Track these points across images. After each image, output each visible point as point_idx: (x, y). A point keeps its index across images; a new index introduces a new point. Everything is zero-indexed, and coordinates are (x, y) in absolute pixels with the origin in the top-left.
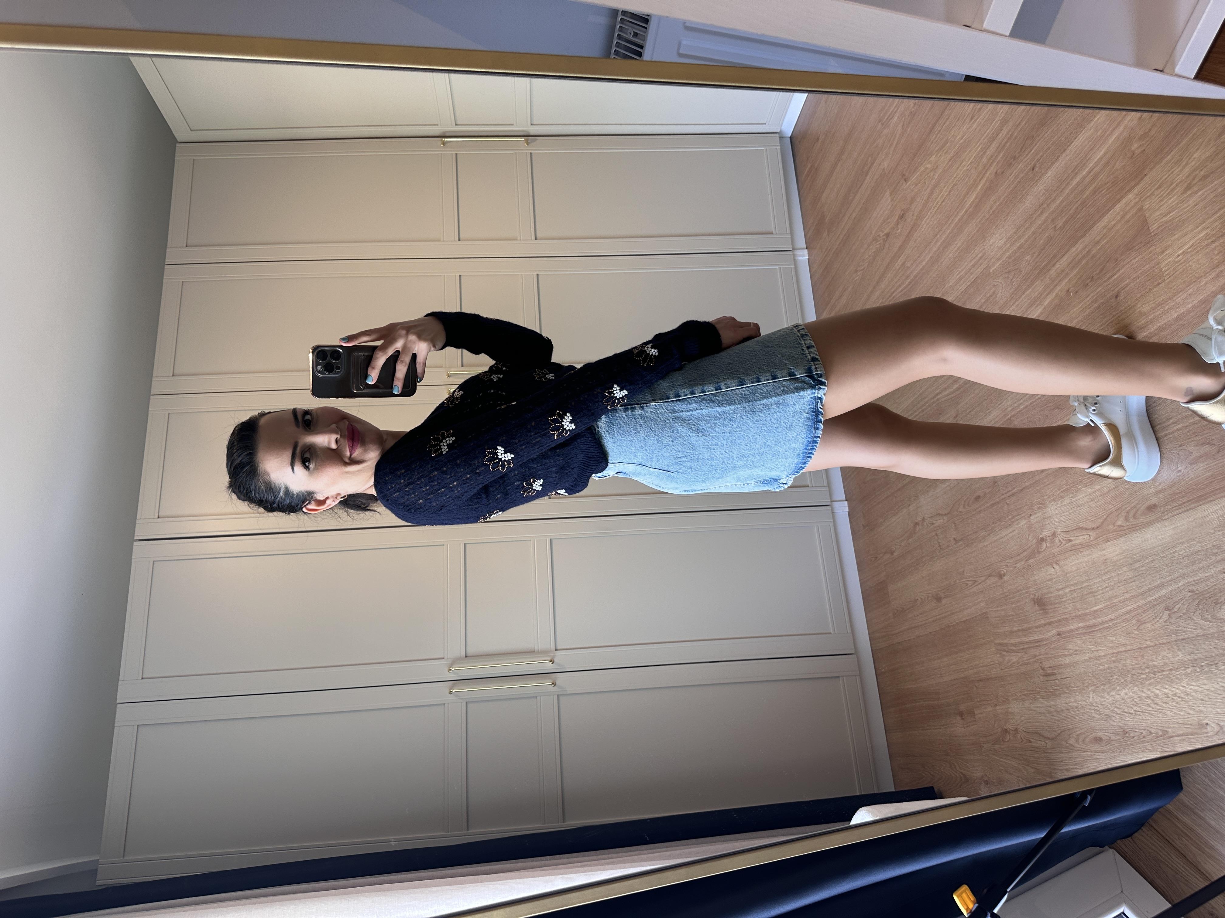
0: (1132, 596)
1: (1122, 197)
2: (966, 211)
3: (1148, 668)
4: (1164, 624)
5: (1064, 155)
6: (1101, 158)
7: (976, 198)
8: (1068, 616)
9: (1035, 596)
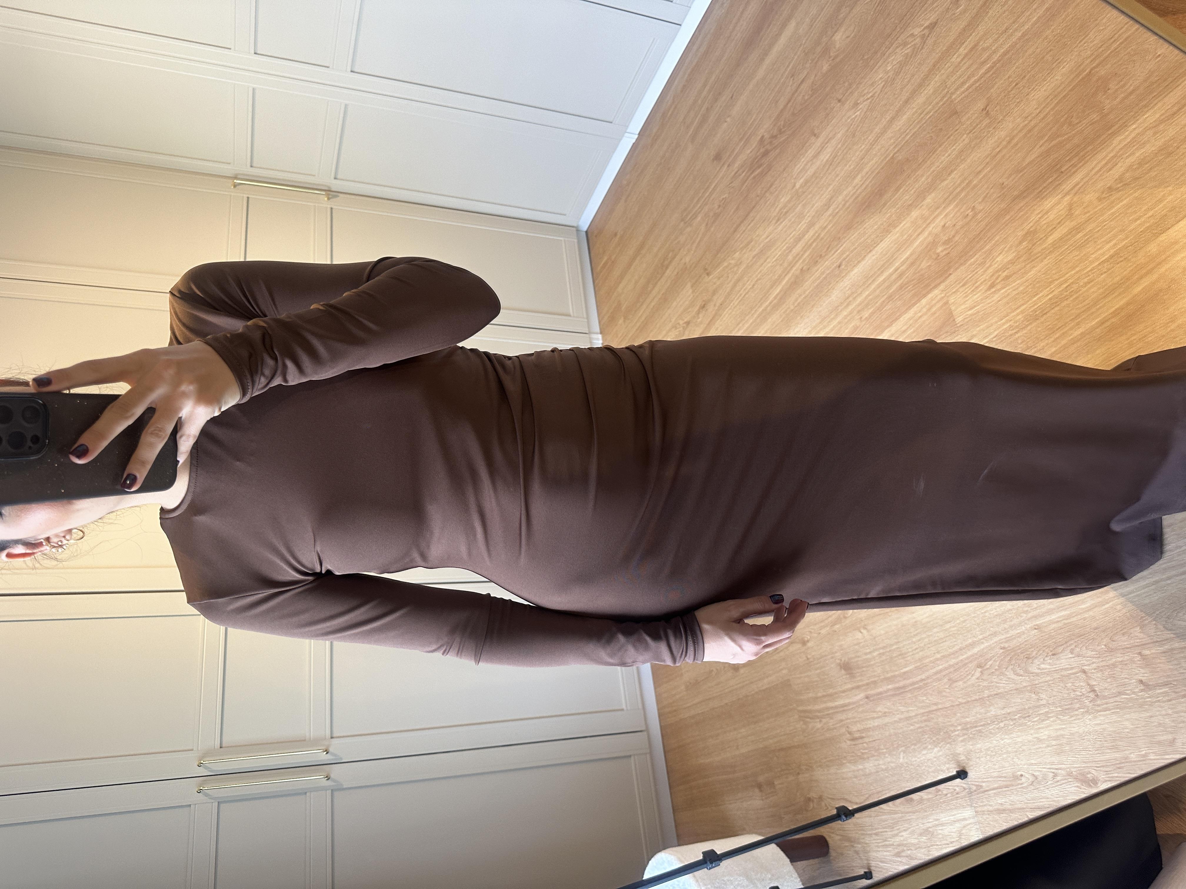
0: (942, 656)
1: (928, 293)
2: (770, 303)
3: (960, 725)
4: (977, 681)
5: (870, 255)
6: (907, 258)
7: (780, 291)
8: (876, 679)
9: (841, 660)
